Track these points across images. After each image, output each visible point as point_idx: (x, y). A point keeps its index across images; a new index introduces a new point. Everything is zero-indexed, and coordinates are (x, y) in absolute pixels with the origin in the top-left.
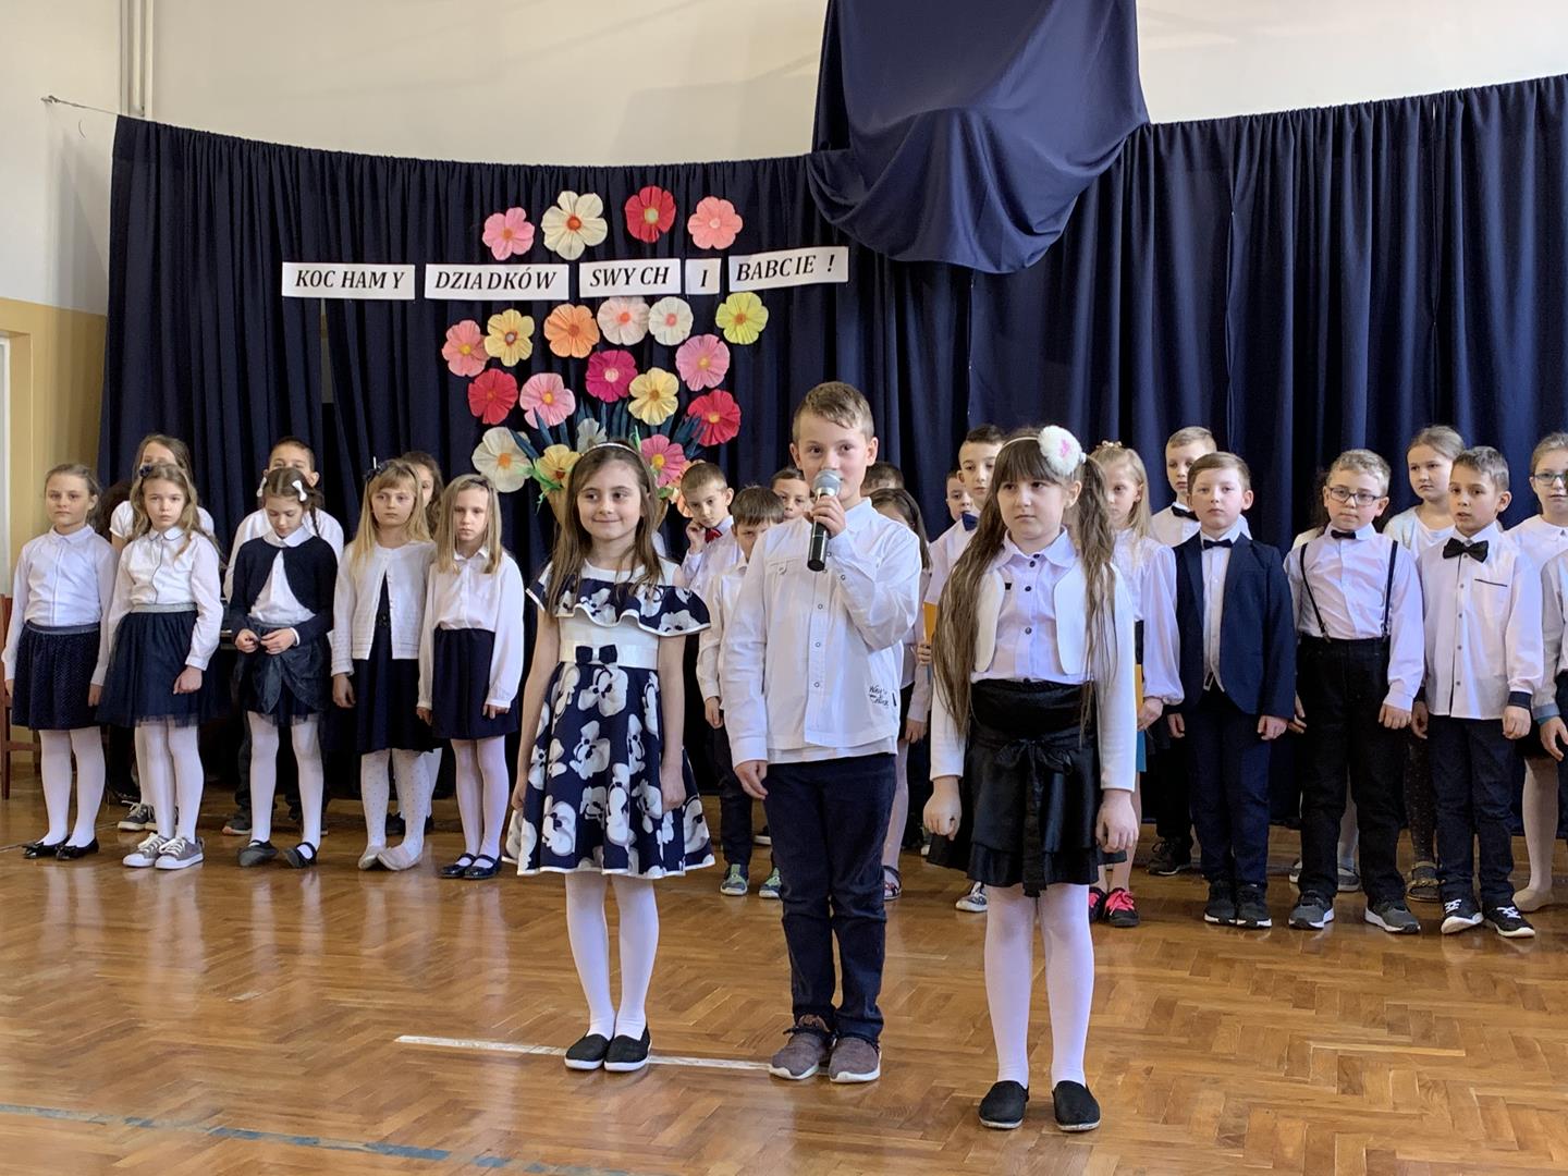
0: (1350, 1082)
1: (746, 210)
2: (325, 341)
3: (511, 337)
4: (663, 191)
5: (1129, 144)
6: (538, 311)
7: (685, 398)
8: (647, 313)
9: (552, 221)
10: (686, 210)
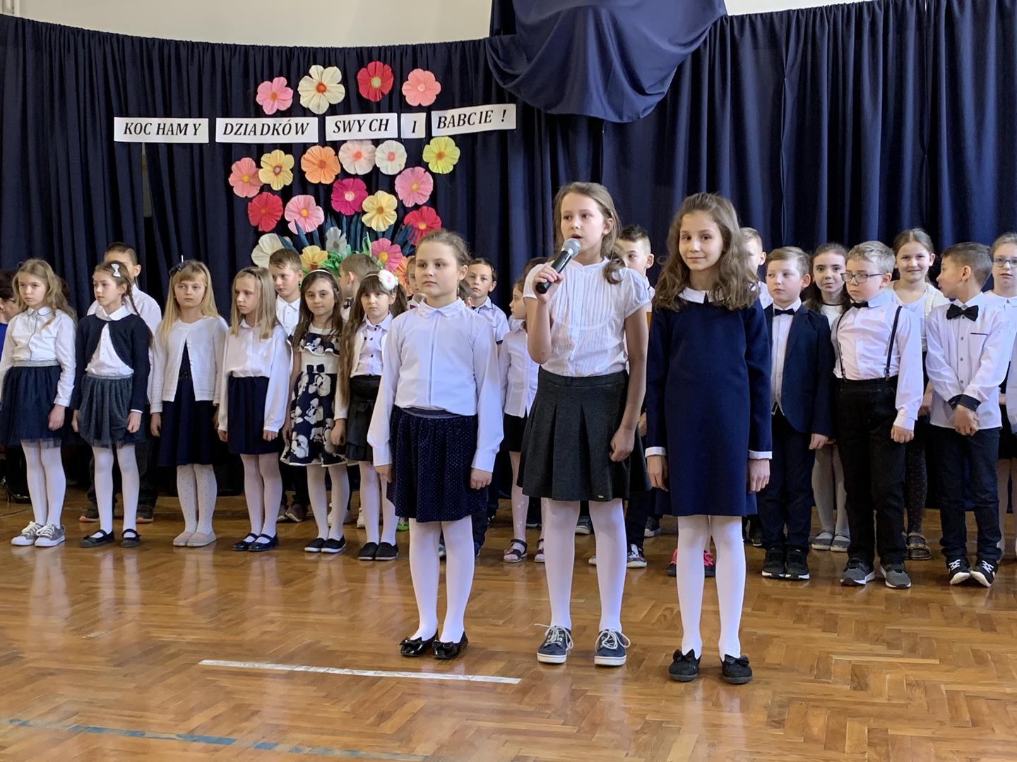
0: (859, 682)
1: (443, 78)
2: (145, 174)
3: (278, 170)
4: (384, 65)
5: (713, 30)
6: (296, 150)
7: (402, 211)
8: (375, 151)
9: (305, 86)
10: (401, 78)
